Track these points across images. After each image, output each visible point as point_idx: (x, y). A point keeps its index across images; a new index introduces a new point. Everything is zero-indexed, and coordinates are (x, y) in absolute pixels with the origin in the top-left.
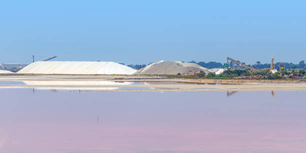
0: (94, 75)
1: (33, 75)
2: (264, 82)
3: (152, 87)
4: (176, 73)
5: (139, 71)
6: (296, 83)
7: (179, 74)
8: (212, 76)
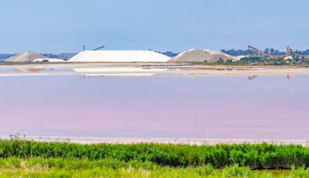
0: (132, 62)
1: (79, 62)
2: (269, 68)
3: (185, 73)
4: (202, 60)
5: (173, 58)
6: (294, 68)
7: (206, 61)
8: (230, 62)
